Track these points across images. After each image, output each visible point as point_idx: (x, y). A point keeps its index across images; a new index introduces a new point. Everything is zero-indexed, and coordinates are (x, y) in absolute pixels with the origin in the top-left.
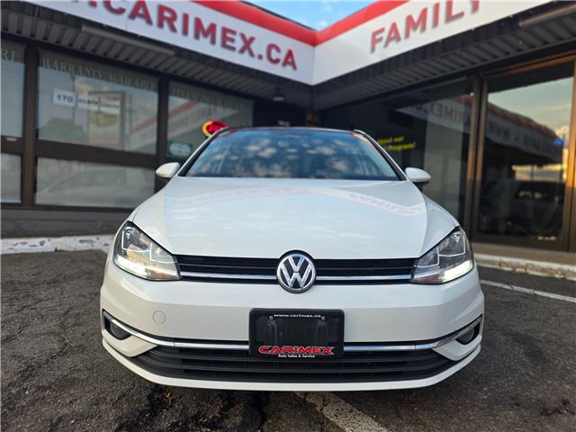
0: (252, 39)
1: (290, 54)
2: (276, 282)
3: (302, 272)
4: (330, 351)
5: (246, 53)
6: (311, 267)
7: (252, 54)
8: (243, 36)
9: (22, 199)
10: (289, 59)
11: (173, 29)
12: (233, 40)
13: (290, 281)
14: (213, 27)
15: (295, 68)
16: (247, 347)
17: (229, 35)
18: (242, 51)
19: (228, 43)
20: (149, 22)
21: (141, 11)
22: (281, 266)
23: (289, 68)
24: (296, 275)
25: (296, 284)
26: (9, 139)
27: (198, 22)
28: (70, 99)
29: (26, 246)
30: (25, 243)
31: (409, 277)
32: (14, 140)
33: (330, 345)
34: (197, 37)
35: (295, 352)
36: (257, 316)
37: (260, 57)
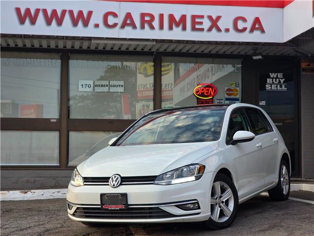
0: (219, 18)
1: (257, 20)
2: (108, 185)
3: (116, 181)
4: (123, 207)
5: (214, 30)
6: (119, 179)
7: (219, 30)
8: (210, 17)
9: (60, 163)
10: (257, 25)
11: (152, 28)
12: (201, 23)
13: (112, 184)
14: (184, 17)
15: (263, 31)
16: (100, 207)
17: (197, 20)
18: (210, 30)
19: (197, 26)
20: (135, 27)
21: (128, 22)
22: (111, 179)
23: (257, 33)
24: (114, 182)
25: (114, 185)
26: (52, 121)
27: (171, 17)
28: (89, 86)
29: (60, 194)
30: (59, 192)
31: (153, 182)
32: (55, 121)
33: (124, 205)
34: (171, 28)
35: (113, 207)
36: (102, 195)
37: (227, 30)
